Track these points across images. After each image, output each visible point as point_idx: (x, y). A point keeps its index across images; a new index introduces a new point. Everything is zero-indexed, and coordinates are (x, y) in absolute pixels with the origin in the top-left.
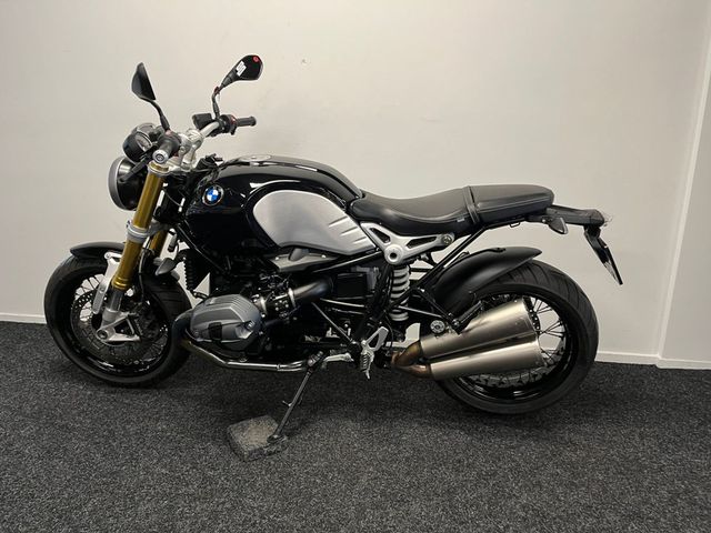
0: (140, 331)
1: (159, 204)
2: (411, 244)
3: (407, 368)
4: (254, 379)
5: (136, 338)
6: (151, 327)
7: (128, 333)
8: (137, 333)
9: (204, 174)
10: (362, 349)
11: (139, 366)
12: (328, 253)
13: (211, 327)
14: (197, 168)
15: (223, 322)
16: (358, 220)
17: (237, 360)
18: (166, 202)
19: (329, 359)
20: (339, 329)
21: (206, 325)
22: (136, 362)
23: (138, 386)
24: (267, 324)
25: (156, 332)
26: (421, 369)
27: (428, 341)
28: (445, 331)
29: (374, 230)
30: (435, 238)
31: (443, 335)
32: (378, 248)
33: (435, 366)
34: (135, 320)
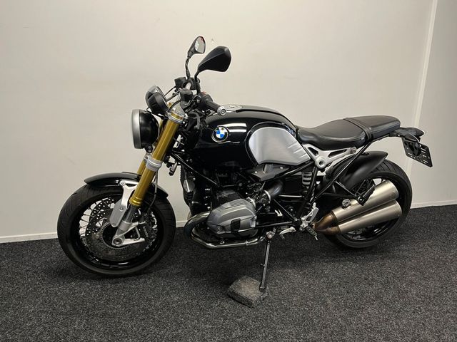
2: (331, 155)
3: (324, 230)
5: (142, 240)
7: (136, 237)
10: (302, 223)
12: (286, 166)
13: (233, 223)
15: (241, 218)
16: (301, 142)
19: (283, 232)
21: (229, 222)
26: (333, 229)
27: (339, 212)
28: (350, 205)
29: (310, 148)
30: (345, 150)
31: (348, 208)
32: (312, 160)
33: (342, 226)
34: (144, 227)
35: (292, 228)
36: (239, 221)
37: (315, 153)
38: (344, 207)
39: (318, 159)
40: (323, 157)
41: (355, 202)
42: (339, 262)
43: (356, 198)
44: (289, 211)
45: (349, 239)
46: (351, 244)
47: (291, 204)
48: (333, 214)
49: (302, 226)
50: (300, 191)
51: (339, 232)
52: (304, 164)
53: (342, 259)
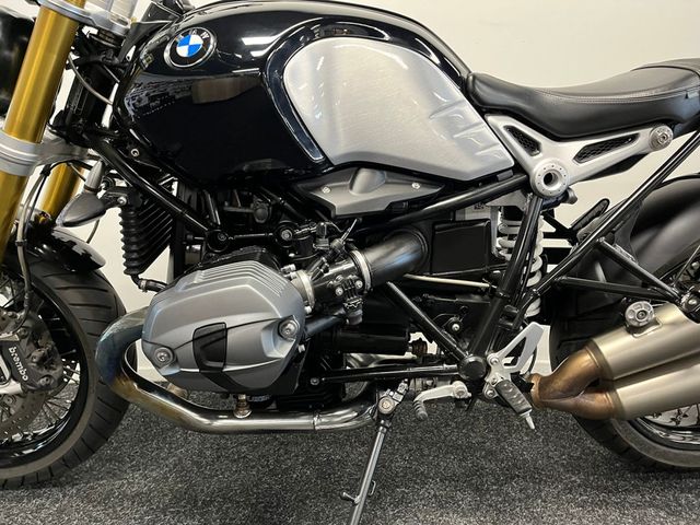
0: (22, 371)
1: (60, 103)
2: (582, 156)
3: (570, 402)
4: (244, 448)
5: (14, 387)
6: (45, 362)
8: (15, 377)
9: (158, 28)
10: (488, 370)
11: (22, 444)
12: (426, 178)
13: (198, 336)
14: (146, 18)
15: (230, 321)
17: (231, 414)
18: (79, 94)
19: (426, 395)
20: (443, 333)
22: (17, 437)
23: (22, 483)
24: (312, 328)
25: (55, 373)
26: (599, 401)
27: (615, 347)
28: (655, 322)
29: (512, 130)
30: (634, 138)
31: (650, 331)
32: (518, 168)
33: (631, 394)
34: (12, 350)
35: (459, 386)
36: (224, 331)
37: (532, 146)
38: (633, 330)
39: (538, 166)
40: (556, 158)
41: (673, 314)
42: (620, 506)
43: (674, 300)
44: (449, 329)
45: (654, 438)
46: (664, 455)
47: (456, 310)
48: (596, 349)
49: (488, 380)
50: (485, 269)
51: (617, 412)
52: (491, 178)
53: (631, 498)
